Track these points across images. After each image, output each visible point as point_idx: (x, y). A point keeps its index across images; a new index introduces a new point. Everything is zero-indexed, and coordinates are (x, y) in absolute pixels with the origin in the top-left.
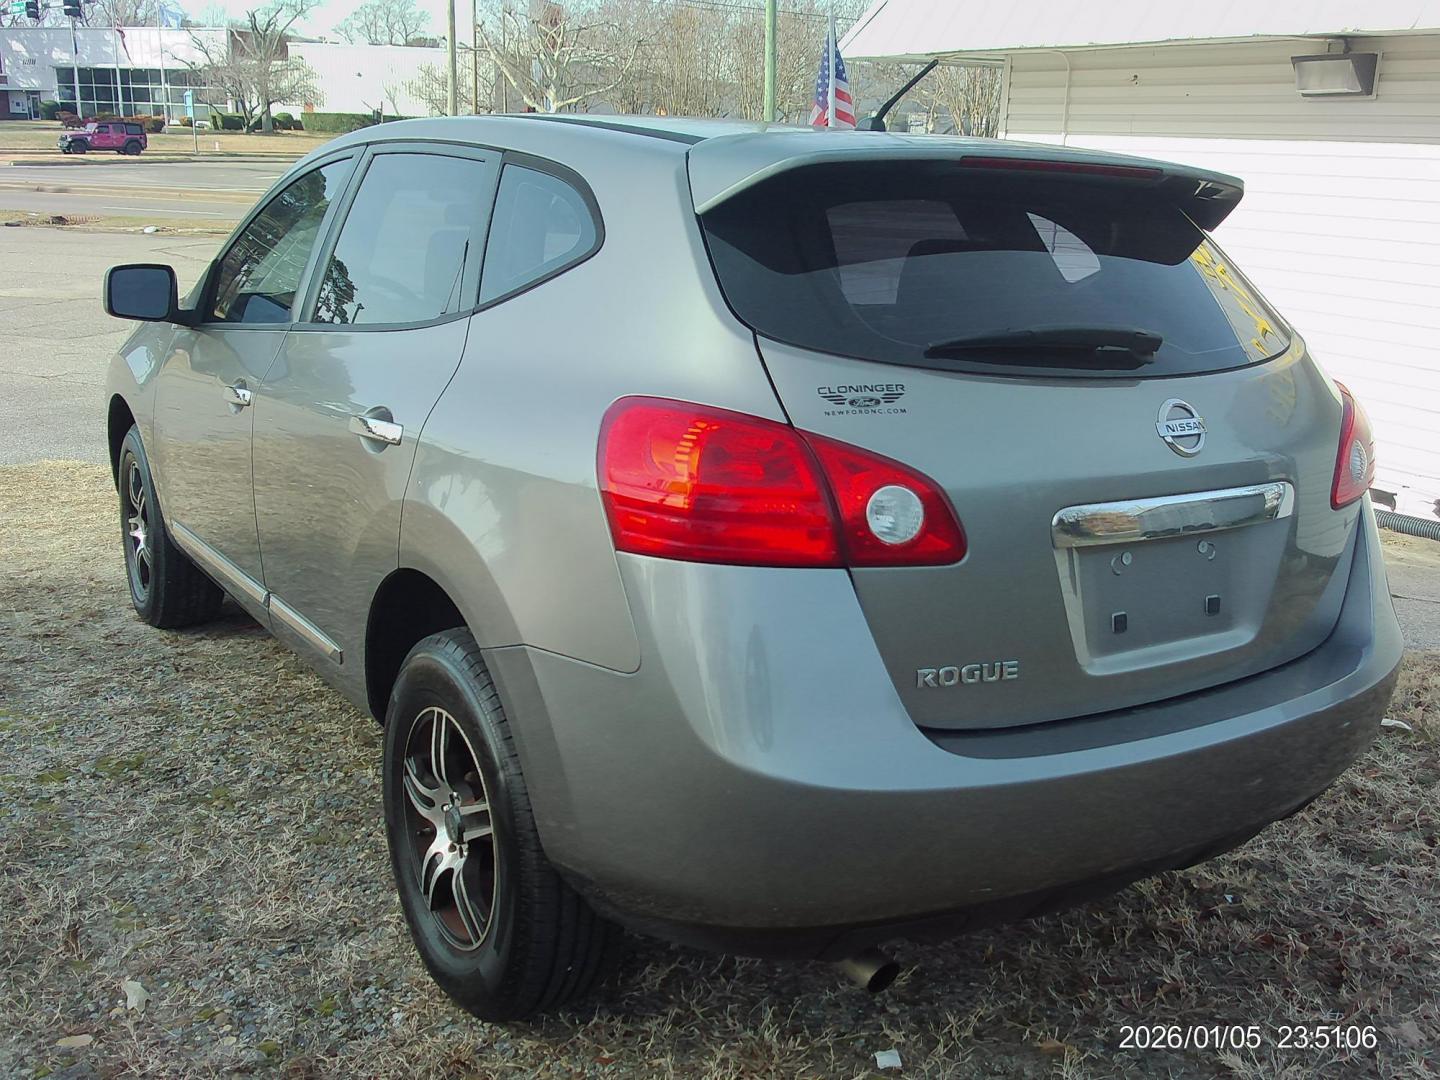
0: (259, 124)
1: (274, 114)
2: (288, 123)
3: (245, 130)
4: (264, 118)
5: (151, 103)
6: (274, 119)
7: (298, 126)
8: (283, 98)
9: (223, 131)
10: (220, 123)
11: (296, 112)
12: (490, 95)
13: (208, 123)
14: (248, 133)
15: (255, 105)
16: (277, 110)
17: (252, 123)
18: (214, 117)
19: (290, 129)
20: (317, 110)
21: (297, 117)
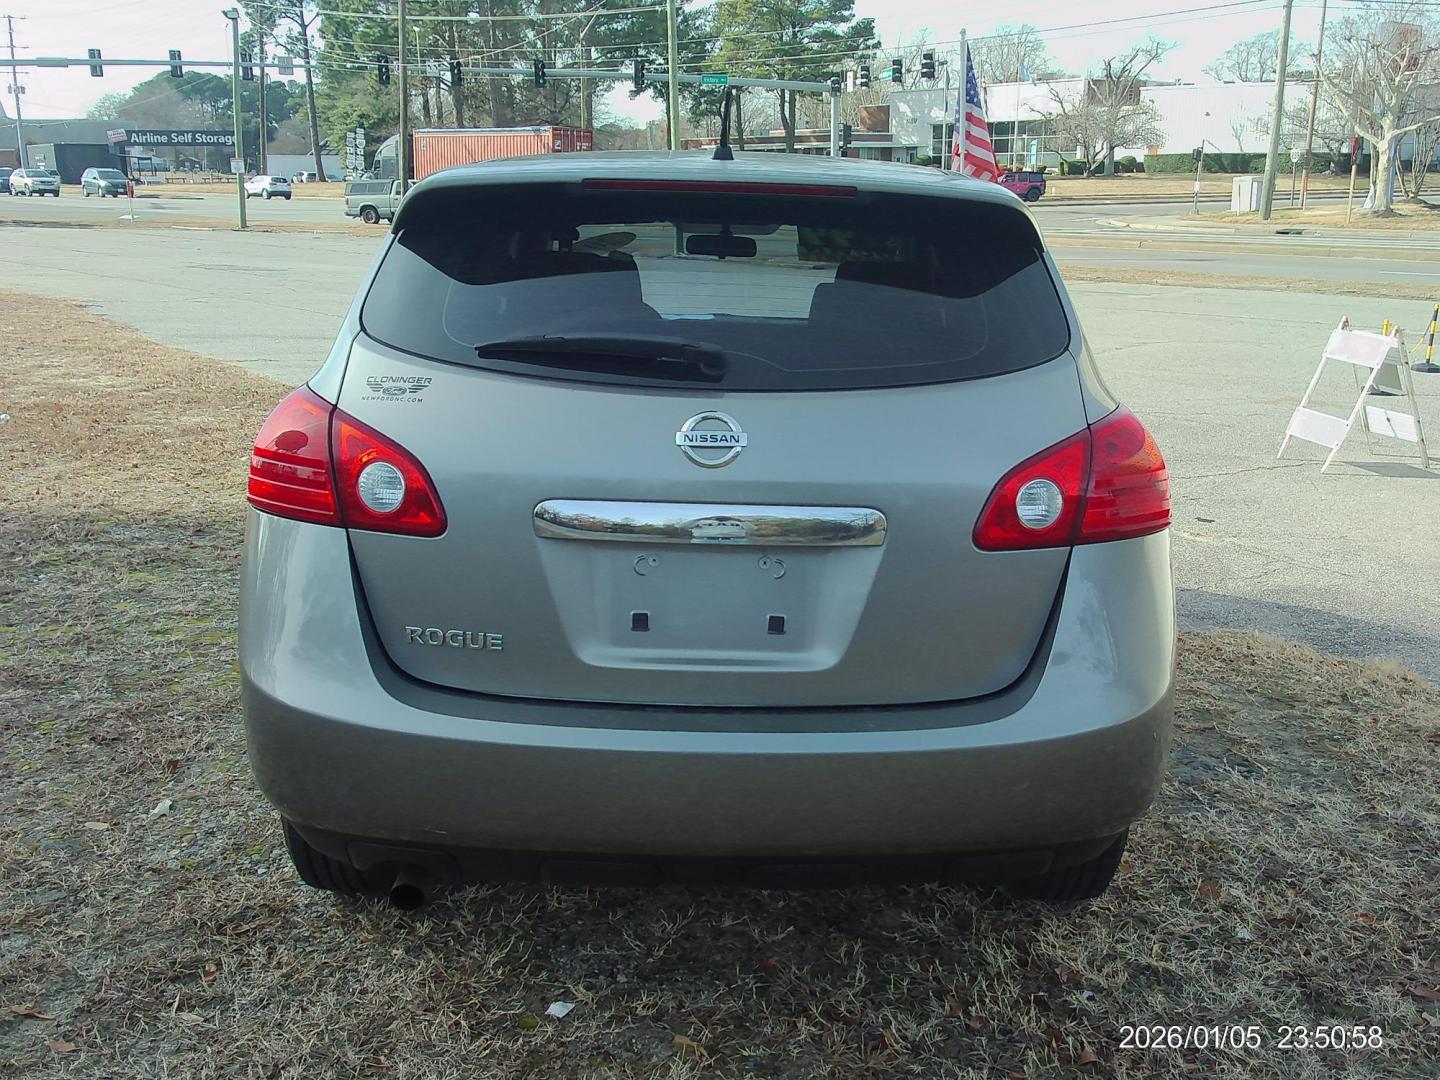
0: (1100, 169)
1: (1116, 158)
2: (1131, 166)
3: (1085, 175)
4: (1107, 161)
5: (1009, 153)
6: (1117, 164)
7: (1140, 168)
8: (1126, 142)
9: (1069, 176)
10: (1066, 169)
11: (1139, 154)
12: (1344, 127)
13: (1056, 170)
14: (1088, 177)
15: (1100, 150)
16: (1120, 154)
17: (1093, 167)
18: (1062, 164)
19: (1132, 172)
20: (1160, 152)
21: (1140, 159)
